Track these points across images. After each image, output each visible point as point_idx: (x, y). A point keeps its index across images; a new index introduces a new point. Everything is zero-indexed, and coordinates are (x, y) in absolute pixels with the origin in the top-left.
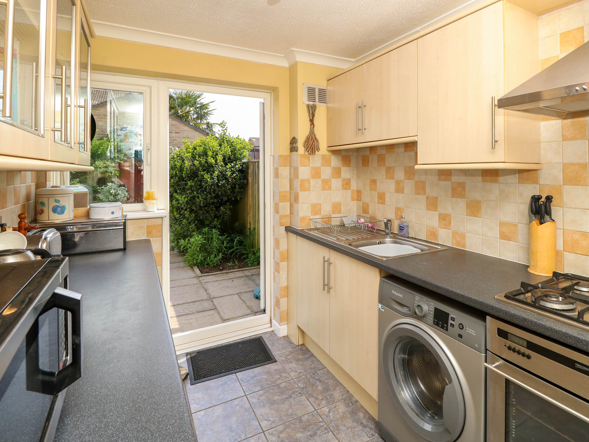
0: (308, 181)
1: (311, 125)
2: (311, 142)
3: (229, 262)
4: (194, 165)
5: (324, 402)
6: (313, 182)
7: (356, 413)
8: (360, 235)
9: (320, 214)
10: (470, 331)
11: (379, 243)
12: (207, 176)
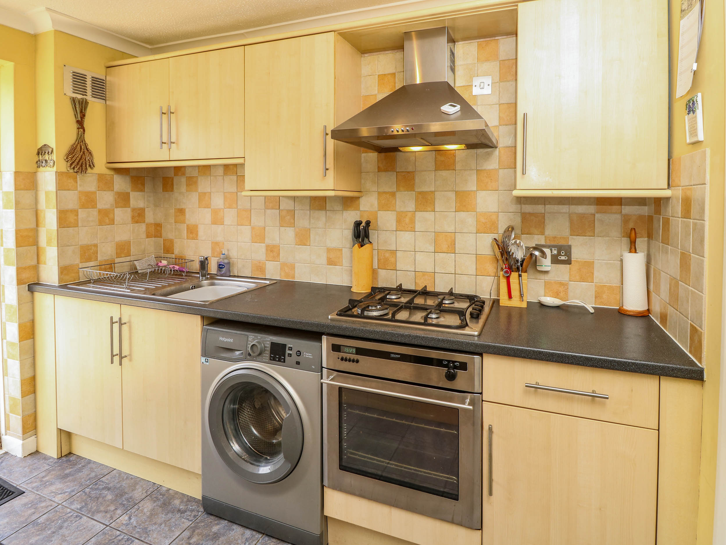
0: (75, 212)
1: (78, 128)
2: (78, 154)
5: (119, 512)
6: (82, 214)
7: (169, 503)
8: (165, 281)
9: (97, 260)
10: (307, 355)
11: (193, 288)
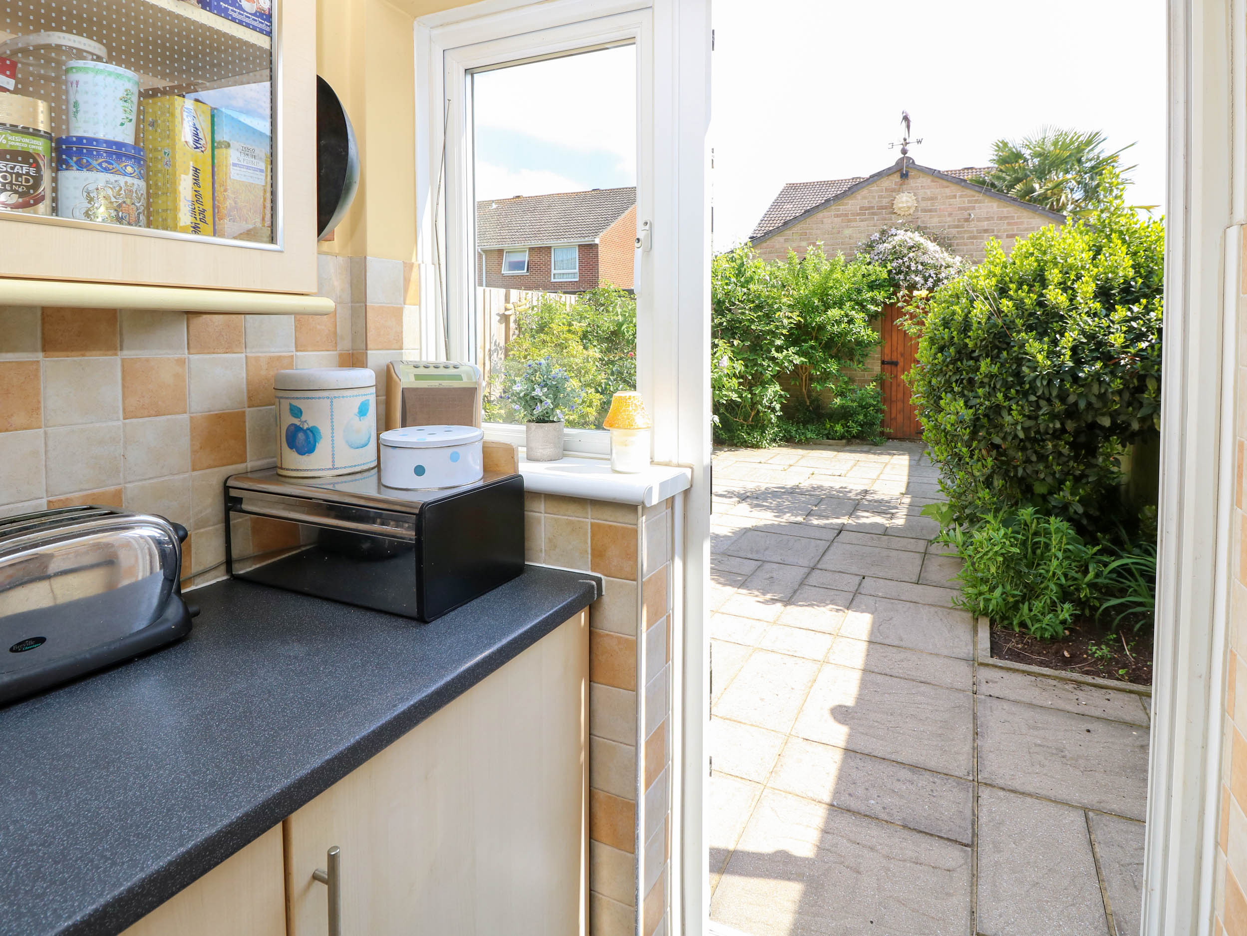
3: (1098, 644)
4: (1000, 311)
12: (1036, 348)
